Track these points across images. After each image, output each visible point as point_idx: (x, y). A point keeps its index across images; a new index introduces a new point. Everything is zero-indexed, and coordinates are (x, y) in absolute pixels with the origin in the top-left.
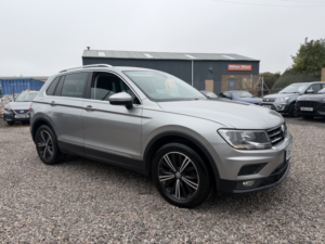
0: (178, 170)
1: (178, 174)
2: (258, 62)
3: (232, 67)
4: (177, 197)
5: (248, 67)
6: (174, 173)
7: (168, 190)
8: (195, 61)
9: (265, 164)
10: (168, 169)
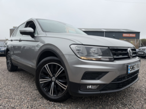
0: (54, 76)
1: (54, 79)
2: (139, 33)
3: (125, 35)
4: (51, 95)
5: (134, 35)
6: (51, 78)
7: (45, 90)
8: (106, 32)
9: (107, 72)
10: (47, 75)
